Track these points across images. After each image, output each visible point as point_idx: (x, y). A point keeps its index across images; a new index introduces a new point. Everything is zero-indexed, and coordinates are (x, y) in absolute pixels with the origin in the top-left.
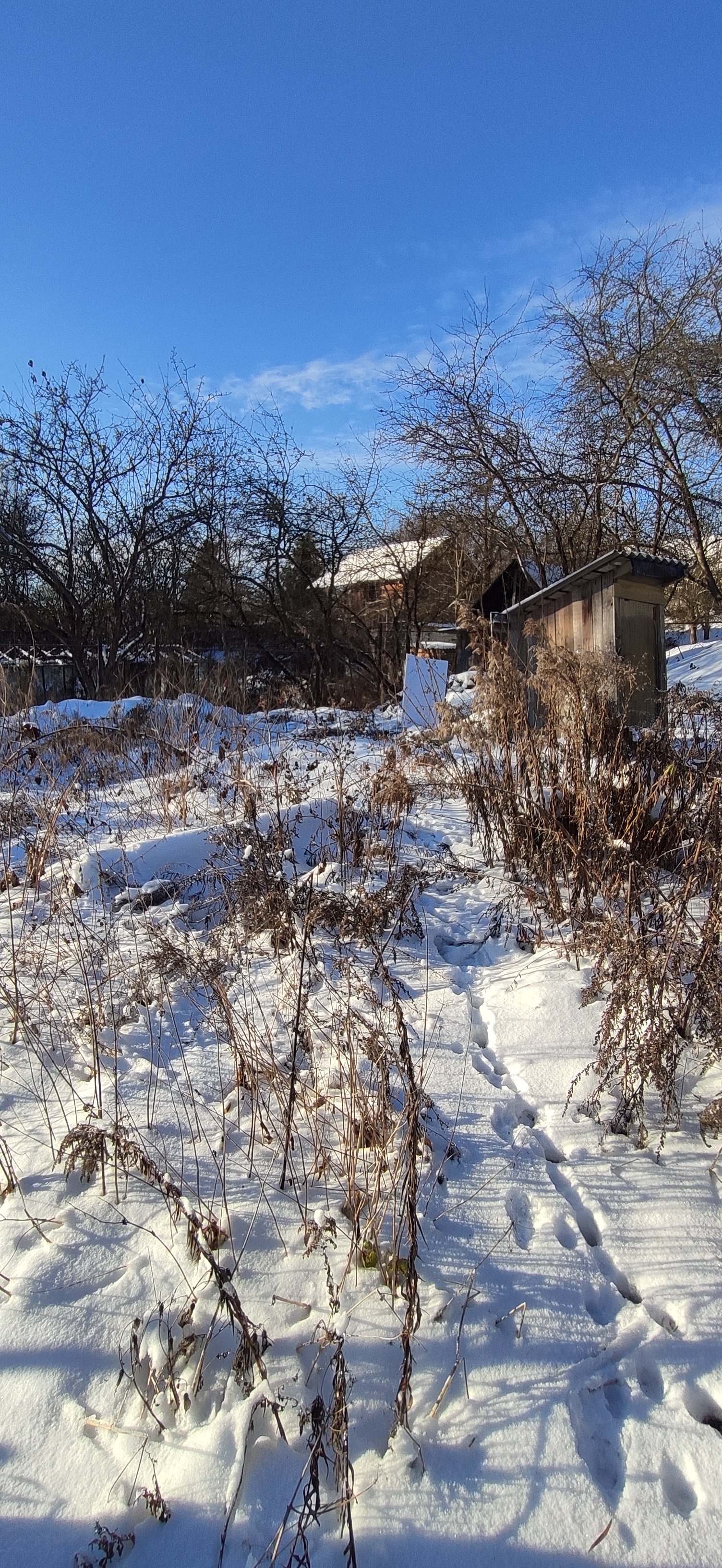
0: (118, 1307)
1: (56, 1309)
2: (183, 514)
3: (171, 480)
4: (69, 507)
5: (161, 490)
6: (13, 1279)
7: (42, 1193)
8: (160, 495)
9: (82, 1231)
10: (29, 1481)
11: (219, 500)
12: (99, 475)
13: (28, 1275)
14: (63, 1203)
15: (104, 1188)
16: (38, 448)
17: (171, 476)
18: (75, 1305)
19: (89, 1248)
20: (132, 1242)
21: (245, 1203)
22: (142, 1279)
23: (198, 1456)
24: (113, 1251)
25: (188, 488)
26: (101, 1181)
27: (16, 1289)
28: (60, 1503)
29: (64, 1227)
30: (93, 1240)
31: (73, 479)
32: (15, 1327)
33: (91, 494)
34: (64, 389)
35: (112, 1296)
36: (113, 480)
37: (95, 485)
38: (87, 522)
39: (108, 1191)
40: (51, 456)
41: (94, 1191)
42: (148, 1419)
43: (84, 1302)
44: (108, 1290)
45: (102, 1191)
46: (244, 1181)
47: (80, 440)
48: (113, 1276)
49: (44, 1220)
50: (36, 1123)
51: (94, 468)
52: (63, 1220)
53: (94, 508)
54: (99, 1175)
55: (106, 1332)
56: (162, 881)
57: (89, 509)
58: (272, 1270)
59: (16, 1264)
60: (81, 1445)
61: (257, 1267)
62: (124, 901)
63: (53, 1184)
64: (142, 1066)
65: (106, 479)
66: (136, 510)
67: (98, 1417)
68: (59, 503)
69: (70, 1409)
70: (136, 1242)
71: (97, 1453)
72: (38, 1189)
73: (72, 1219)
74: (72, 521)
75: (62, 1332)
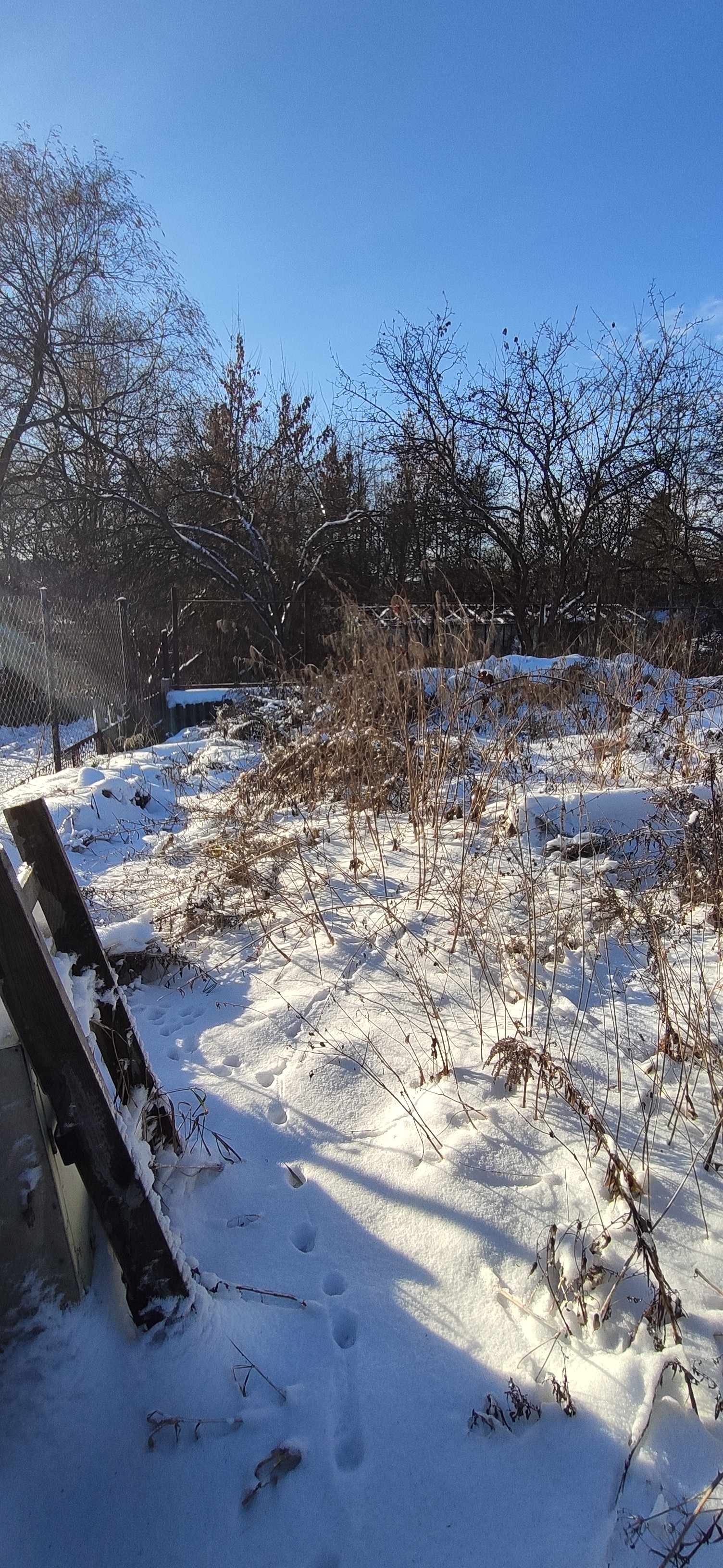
0: (532, 1209)
1: (478, 1186)
2: (640, 464)
3: (633, 428)
4: (525, 468)
5: (620, 441)
6: (446, 1146)
7: (471, 1085)
8: (619, 445)
9: (503, 1130)
10: (451, 1313)
11: (683, 444)
12: (558, 432)
13: (458, 1148)
14: (488, 1100)
15: (524, 1101)
16: (503, 414)
17: (633, 424)
18: (495, 1189)
19: (508, 1147)
20: (547, 1159)
21: (663, 1168)
22: (554, 1194)
23: (605, 1377)
24: (529, 1159)
25: (650, 434)
26: (522, 1094)
27: (448, 1155)
28: (476, 1346)
29: (487, 1121)
30: (512, 1142)
31: (533, 441)
32: (445, 1185)
33: (549, 453)
34: (534, 350)
35: (526, 1197)
36: (572, 437)
37: (553, 443)
38: (542, 482)
39: (527, 1105)
40: (514, 420)
41: (515, 1101)
42: (556, 1318)
43: (502, 1190)
44: (523, 1190)
45: (522, 1103)
46: (663, 1146)
47: (543, 399)
48: (528, 1181)
49: (473, 1109)
50: (467, 1026)
51: (555, 426)
52: (487, 1115)
53: (551, 467)
54: (521, 1088)
55: (519, 1225)
56: (594, 834)
57: (545, 468)
58: (689, 1244)
59: (448, 1135)
60: (495, 1308)
61: (672, 1235)
62: (555, 848)
63: (480, 1082)
64: (563, 1004)
65: (566, 435)
66: (591, 465)
67: (511, 1292)
68: (517, 465)
69: (486, 1273)
70: (551, 1160)
71: (508, 1322)
72: (467, 1081)
73: (495, 1116)
74: (527, 482)
75: (482, 1207)
